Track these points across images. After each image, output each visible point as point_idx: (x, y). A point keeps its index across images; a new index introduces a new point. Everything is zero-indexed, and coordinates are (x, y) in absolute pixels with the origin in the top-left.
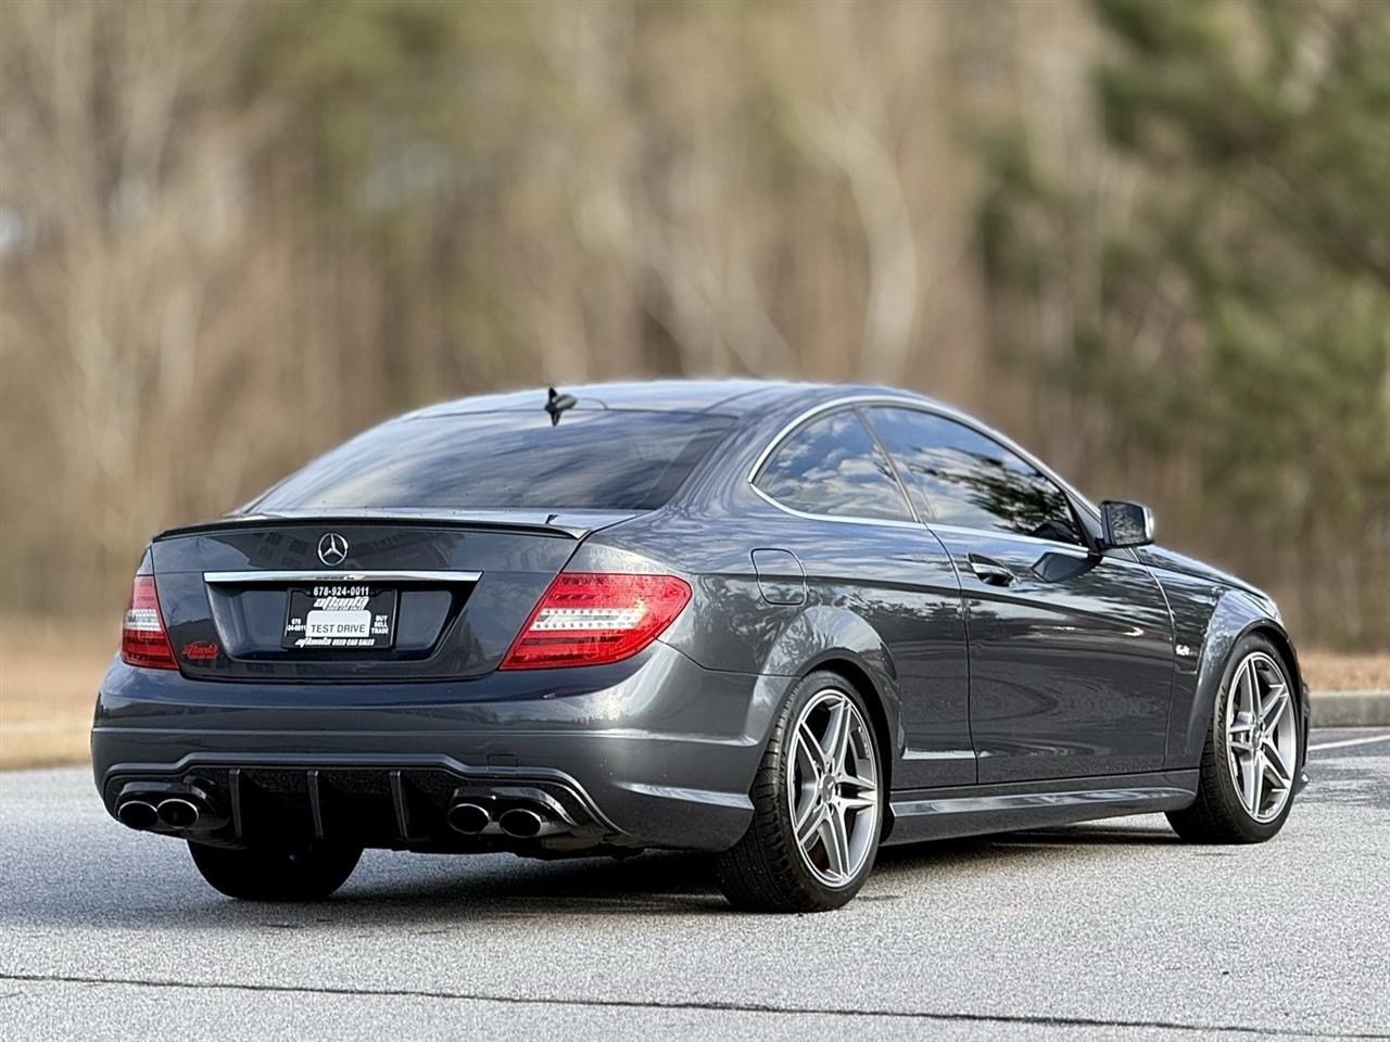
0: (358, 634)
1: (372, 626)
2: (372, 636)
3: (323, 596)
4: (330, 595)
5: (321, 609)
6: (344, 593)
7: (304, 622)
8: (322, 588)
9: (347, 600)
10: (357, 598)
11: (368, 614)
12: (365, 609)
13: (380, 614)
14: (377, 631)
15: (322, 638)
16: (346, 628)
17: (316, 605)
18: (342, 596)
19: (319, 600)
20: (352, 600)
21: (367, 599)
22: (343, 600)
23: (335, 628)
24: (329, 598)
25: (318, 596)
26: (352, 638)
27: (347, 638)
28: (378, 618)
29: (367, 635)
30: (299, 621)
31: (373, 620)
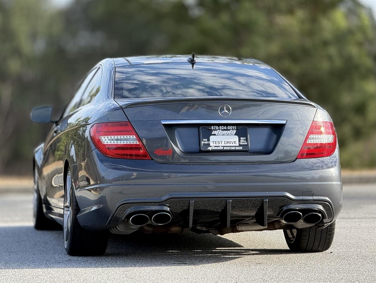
0: (234, 145)
1: (239, 141)
2: (240, 145)
3: (216, 130)
4: (219, 129)
5: (215, 135)
6: (225, 128)
7: (209, 140)
8: (215, 127)
9: (227, 131)
10: (231, 131)
11: (237, 138)
12: (235, 135)
13: (243, 137)
14: (242, 143)
15: (219, 146)
16: (228, 142)
17: (213, 133)
18: (224, 130)
20: (229, 131)
21: (235, 131)
22: (224, 131)
23: (223, 142)
24: (218, 131)
25: (214, 130)
26: (232, 146)
27: (230, 147)
28: (241, 138)
29: (238, 145)
30: (206, 140)
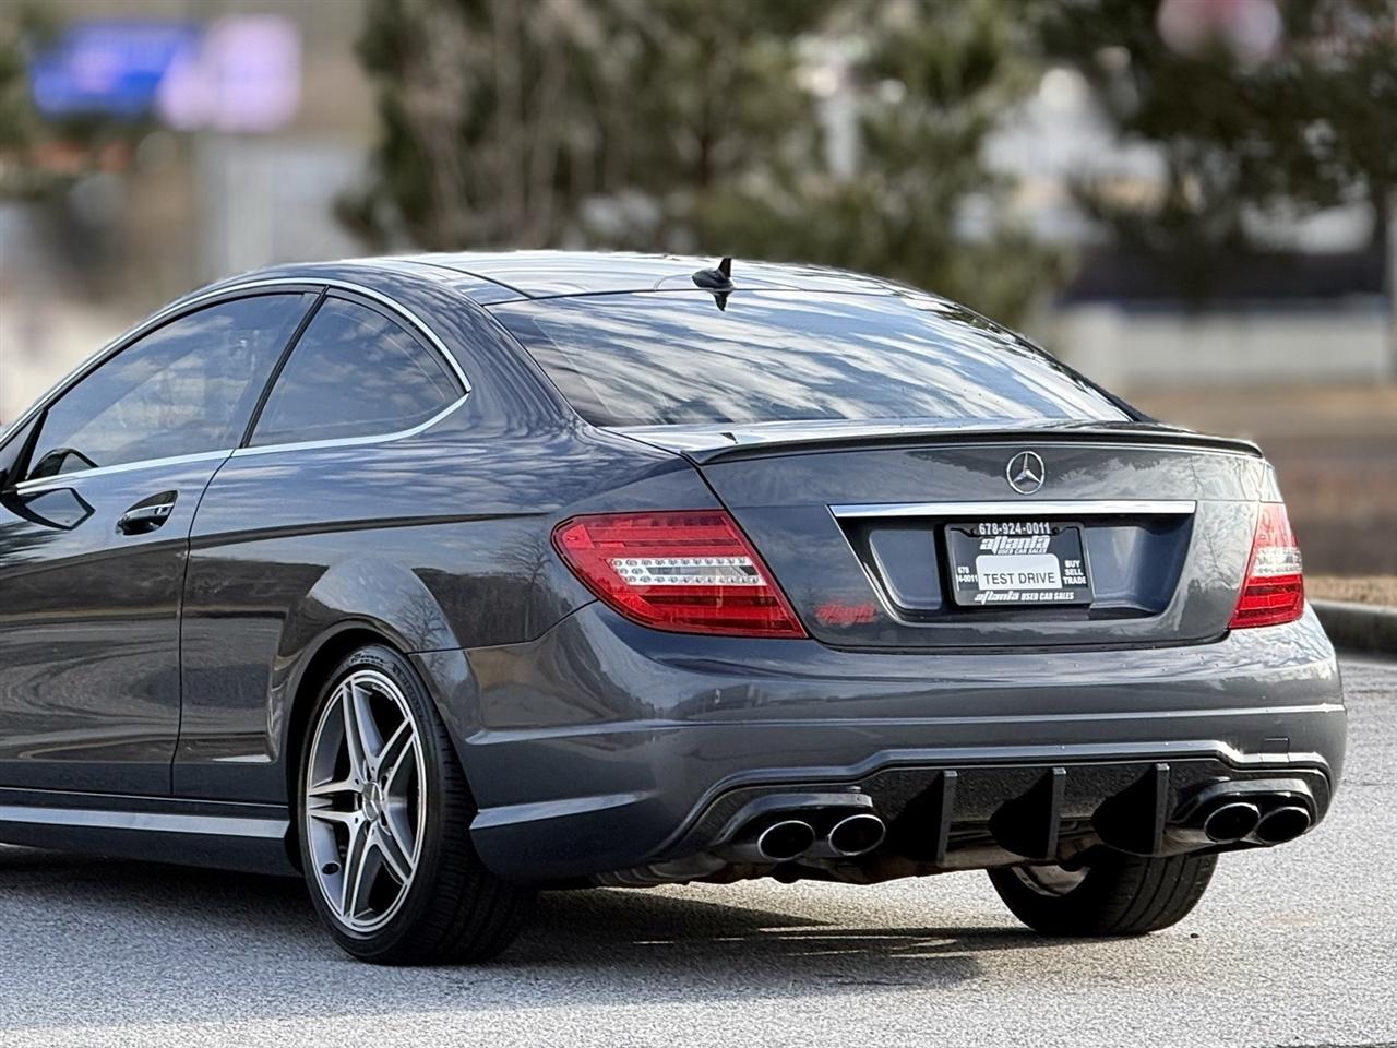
0: (1049, 586)
1: (1063, 574)
2: (1066, 587)
3: (993, 536)
4: (1001, 534)
5: (989, 552)
6: (1019, 531)
7: (973, 571)
8: (988, 525)
9: (1022, 540)
10: (1035, 538)
11: (1054, 559)
12: (1047, 552)
13: (1071, 559)
14: (1071, 581)
15: (1006, 591)
16: (1030, 577)
17: (983, 547)
18: (1017, 536)
19: (985, 541)
20: (1028, 540)
21: (1047, 540)
22: (1016, 540)
23: (1016, 578)
24: (998, 538)
25: (986, 536)
26: (1044, 591)
27: (1039, 591)
28: (1068, 563)
29: (1059, 586)
30: (967, 569)
31: (1063, 568)
